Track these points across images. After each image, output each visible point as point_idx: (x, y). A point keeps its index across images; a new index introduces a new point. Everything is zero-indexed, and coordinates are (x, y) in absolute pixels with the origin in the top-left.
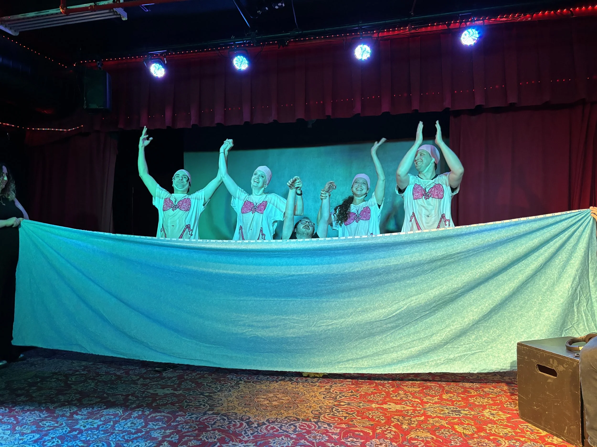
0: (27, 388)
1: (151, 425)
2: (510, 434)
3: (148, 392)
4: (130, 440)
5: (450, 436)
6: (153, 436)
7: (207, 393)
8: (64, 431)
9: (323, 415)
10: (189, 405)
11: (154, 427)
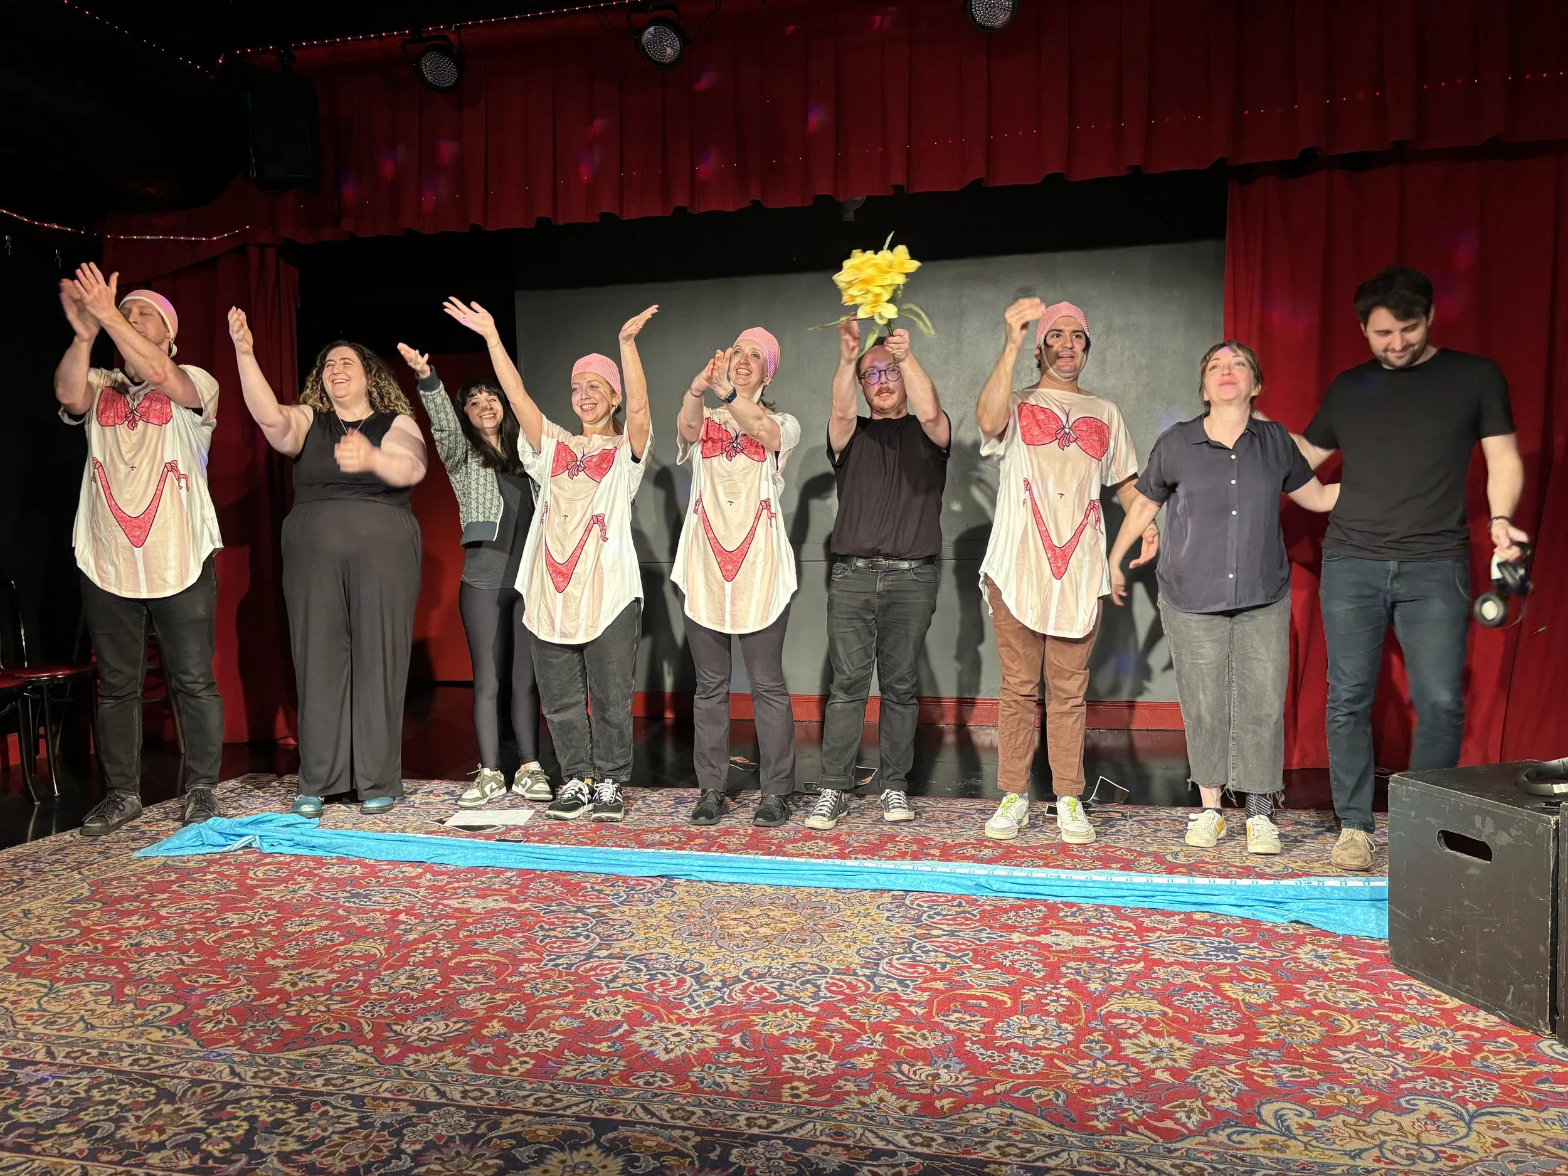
0: (146, 896)
1: (456, 982)
2: (1365, 1004)
3: (445, 906)
5: (1208, 1008)
6: (463, 1007)
7: (594, 907)
8: (243, 995)
9: (886, 960)
10: (548, 936)
11: (465, 986)
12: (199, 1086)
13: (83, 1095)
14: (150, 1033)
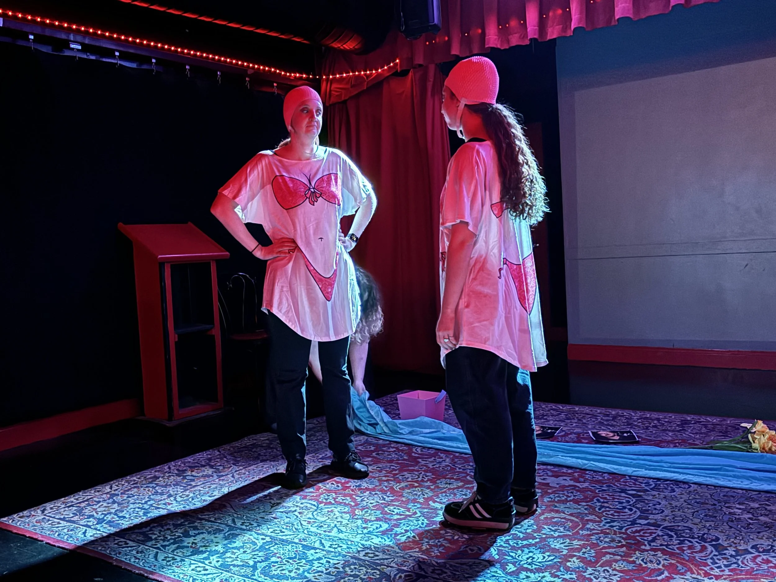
1: (546, 530)
4: (519, 548)
6: (553, 546)
7: (633, 490)
8: (420, 522)
10: (604, 507)
11: (552, 533)
12: (403, 573)
13: (341, 570)
14: (372, 539)
